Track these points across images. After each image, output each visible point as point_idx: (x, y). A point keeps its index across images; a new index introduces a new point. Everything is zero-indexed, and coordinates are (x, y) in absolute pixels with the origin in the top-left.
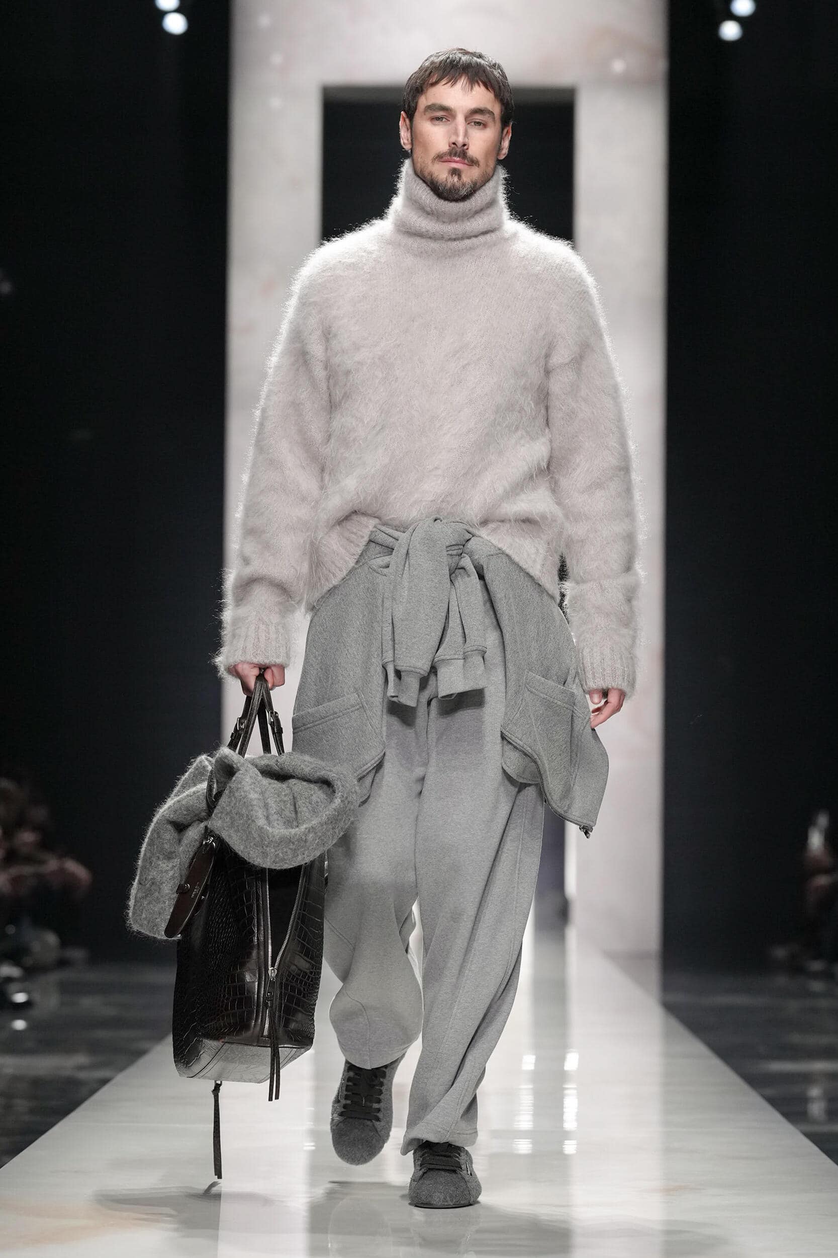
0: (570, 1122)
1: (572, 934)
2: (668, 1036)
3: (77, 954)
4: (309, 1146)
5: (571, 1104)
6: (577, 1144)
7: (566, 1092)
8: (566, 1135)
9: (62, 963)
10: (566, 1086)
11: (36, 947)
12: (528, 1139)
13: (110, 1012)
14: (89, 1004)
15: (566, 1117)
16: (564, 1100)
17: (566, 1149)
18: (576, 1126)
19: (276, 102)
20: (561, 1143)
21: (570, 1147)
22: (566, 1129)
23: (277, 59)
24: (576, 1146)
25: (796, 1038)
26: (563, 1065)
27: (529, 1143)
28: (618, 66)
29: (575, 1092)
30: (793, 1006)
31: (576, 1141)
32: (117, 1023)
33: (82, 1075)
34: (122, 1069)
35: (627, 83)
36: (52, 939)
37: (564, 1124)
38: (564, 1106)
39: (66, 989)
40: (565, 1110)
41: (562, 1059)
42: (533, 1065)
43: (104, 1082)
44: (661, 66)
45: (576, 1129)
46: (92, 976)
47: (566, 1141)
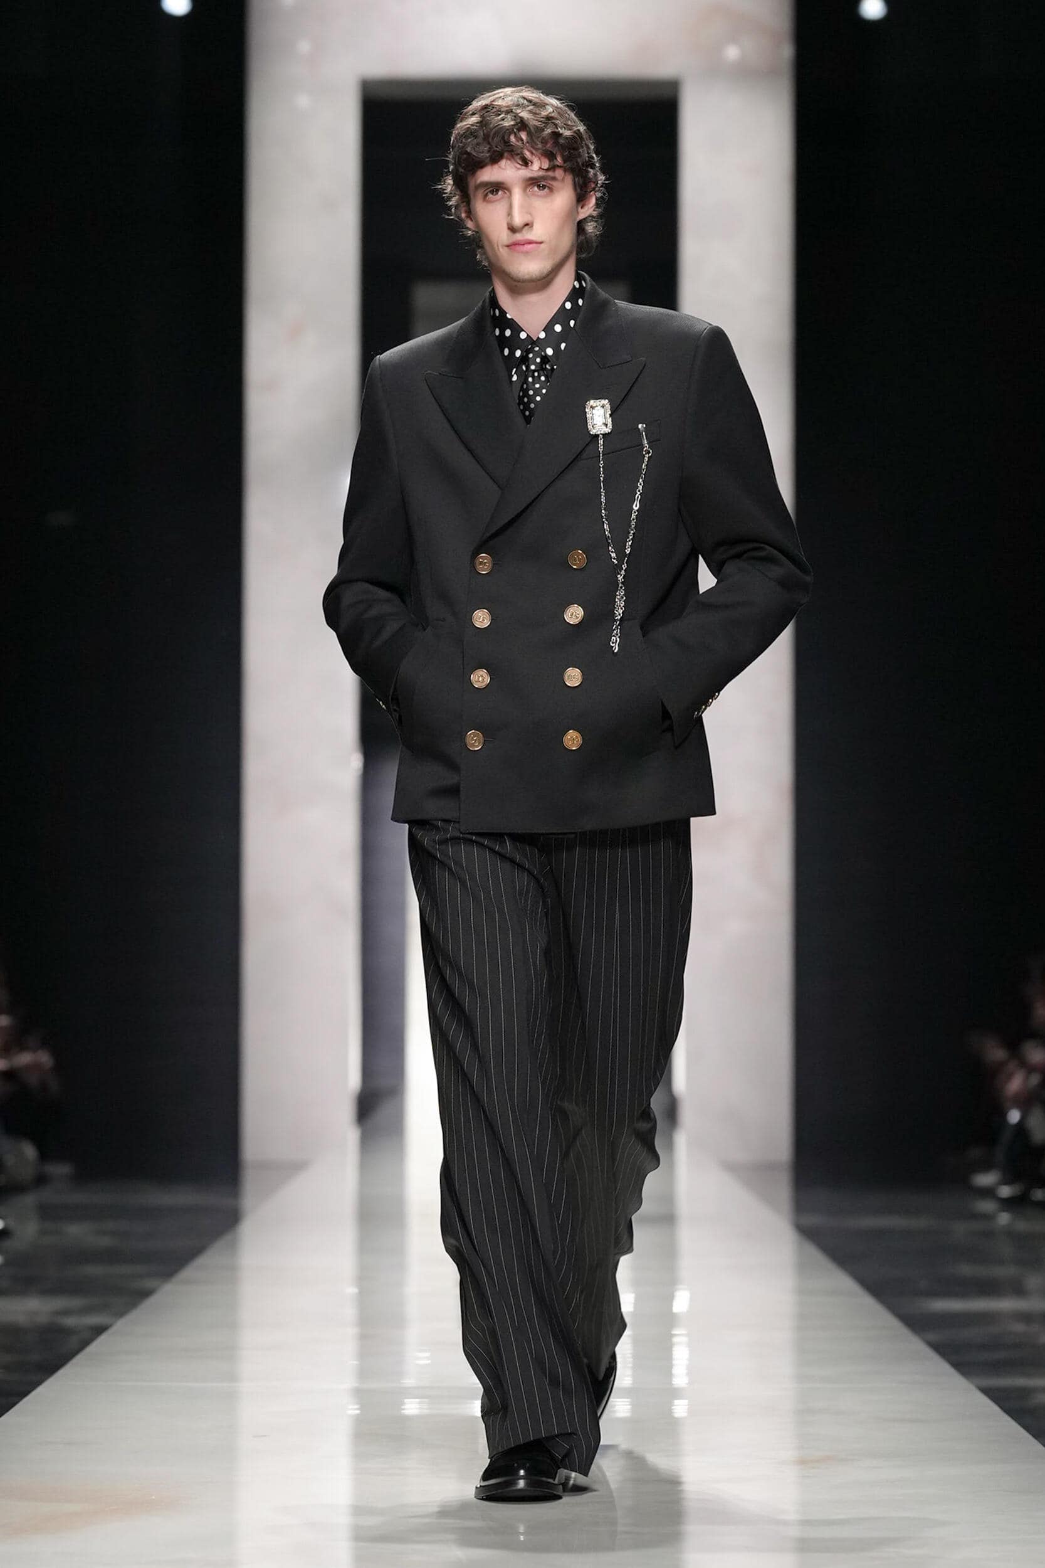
0: (680, 1379)
1: (682, 1140)
2: (802, 1268)
3: (61, 1170)
4: (352, 1409)
5: (681, 1355)
6: (688, 1405)
7: (675, 1340)
8: (675, 1393)
9: (41, 1180)
10: (675, 1332)
11: (10, 1160)
12: (627, 1398)
13: (105, 1242)
14: (77, 1232)
15: (675, 1371)
16: (674, 1349)
17: (675, 1411)
18: (687, 1382)
19: (303, 101)
20: (671, 1404)
21: (680, 1408)
22: (676, 1386)
23: (304, 47)
24: (687, 1407)
25: (966, 1270)
26: (671, 1306)
27: (628, 1403)
28: (732, 53)
29: (684, 1339)
30: (960, 1229)
31: (685, 1402)
32: (111, 1256)
33: (70, 1321)
34: (121, 1314)
35: (743, 74)
36: (30, 1151)
37: (674, 1379)
38: (674, 1357)
39: (46, 1212)
40: (674, 1362)
41: (671, 1298)
42: (632, 1305)
43: (99, 1330)
44: (787, 51)
45: (686, 1386)
46: (80, 1197)
47: (676, 1402)
